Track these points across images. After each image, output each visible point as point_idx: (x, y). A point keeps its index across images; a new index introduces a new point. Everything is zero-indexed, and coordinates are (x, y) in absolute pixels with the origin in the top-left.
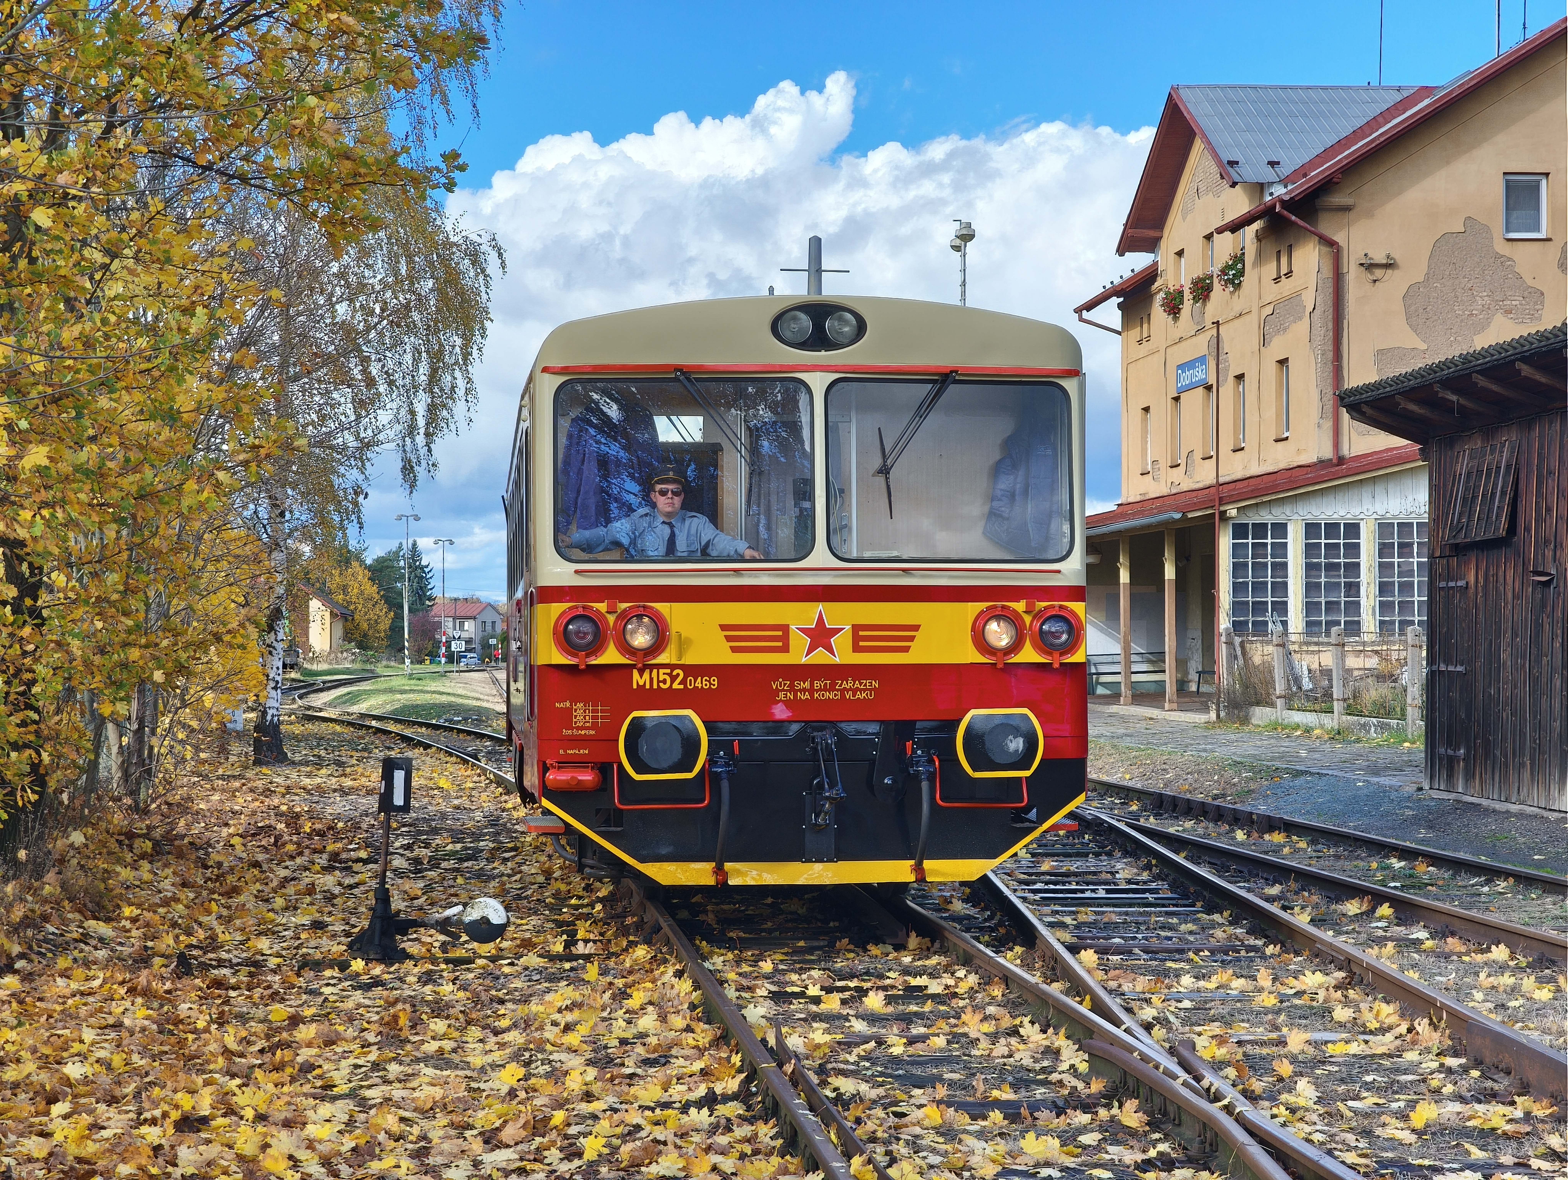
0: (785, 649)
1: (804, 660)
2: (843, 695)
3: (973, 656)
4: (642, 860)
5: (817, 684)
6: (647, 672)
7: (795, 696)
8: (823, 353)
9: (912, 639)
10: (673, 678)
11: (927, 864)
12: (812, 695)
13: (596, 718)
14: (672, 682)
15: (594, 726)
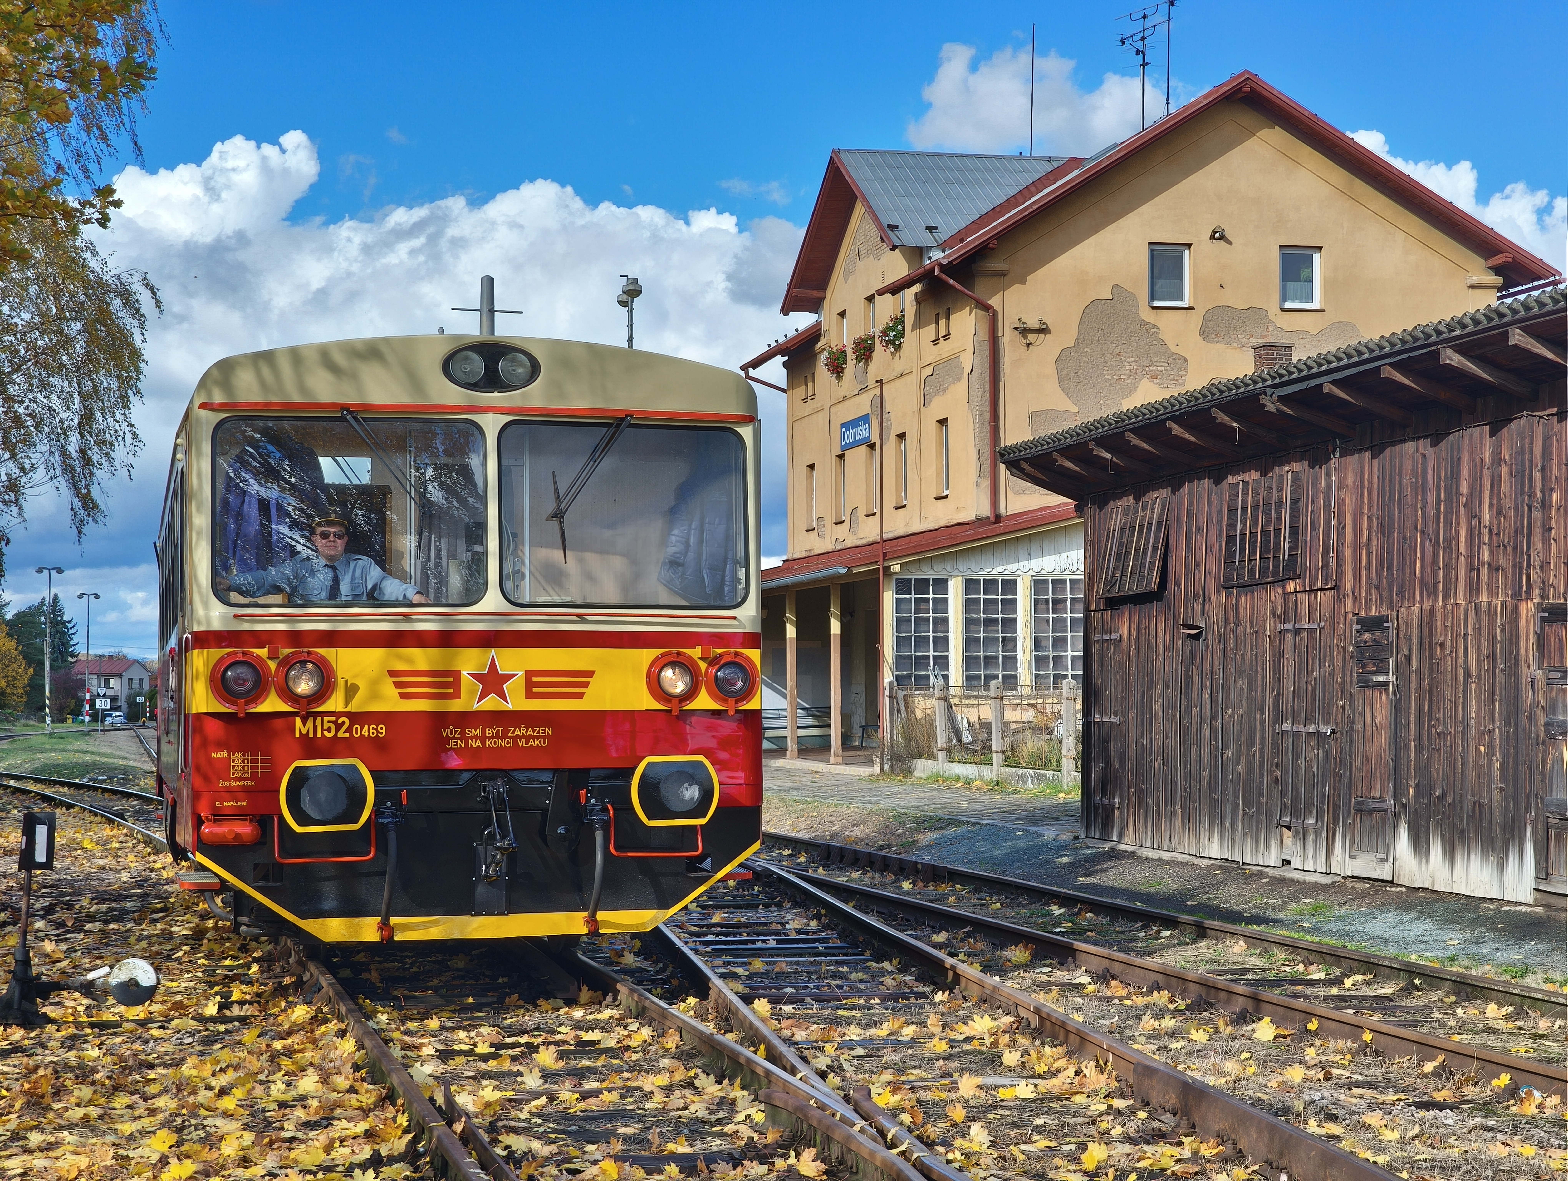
0: (457, 695)
1: (476, 707)
2: (515, 743)
3: (647, 702)
4: (303, 917)
5: (489, 732)
6: (311, 720)
7: (466, 744)
8: (496, 394)
9: (586, 685)
10: (339, 727)
11: (601, 916)
12: (483, 743)
13: (256, 768)
14: (337, 731)
15: (253, 777)
